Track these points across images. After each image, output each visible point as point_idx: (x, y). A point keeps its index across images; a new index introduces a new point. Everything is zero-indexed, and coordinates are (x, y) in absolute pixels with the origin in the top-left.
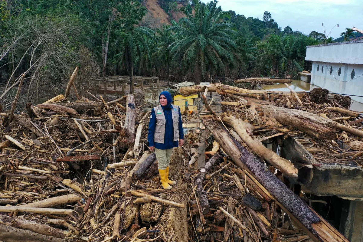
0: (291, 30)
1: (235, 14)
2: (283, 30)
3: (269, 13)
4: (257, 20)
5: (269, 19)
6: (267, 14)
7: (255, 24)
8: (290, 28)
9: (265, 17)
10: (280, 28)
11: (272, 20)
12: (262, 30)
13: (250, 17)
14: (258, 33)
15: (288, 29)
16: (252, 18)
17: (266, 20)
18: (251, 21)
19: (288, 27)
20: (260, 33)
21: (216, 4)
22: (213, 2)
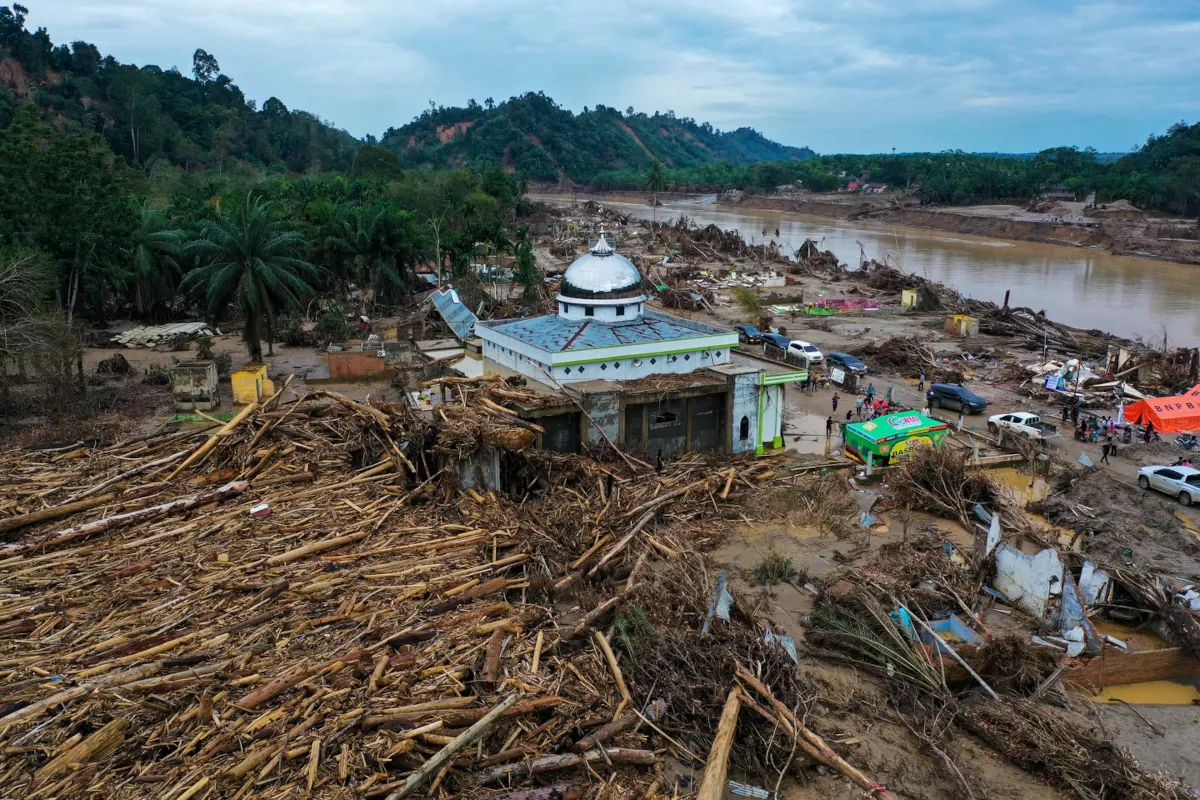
0: (284, 108)
1: (98, 55)
2: (259, 108)
3: (211, 57)
4: (174, 76)
5: (214, 76)
6: (203, 59)
7: (172, 91)
8: (281, 104)
9: (198, 69)
10: (252, 104)
11: (224, 80)
12: (198, 109)
13: (148, 67)
14: (188, 118)
15: (273, 104)
16: (156, 68)
17: (202, 75)
18: (156, 80)
19: (273, 100)
20: (194, 118)
21: (21, 19)
22: (11, 9)
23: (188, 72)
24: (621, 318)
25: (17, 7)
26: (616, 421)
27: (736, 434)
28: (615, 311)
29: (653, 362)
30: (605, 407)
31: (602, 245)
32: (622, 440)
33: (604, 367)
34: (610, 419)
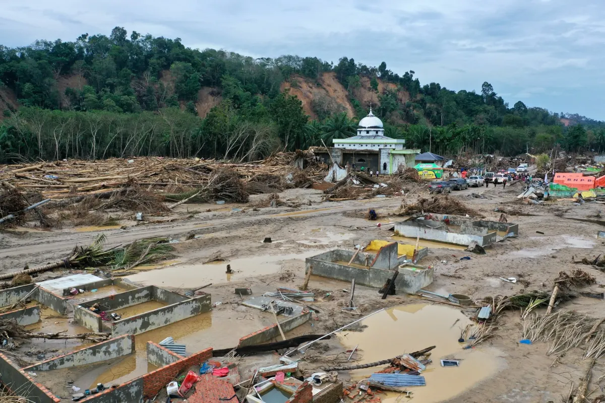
0: (524, 106)
1: (439, 87)
2: (511, 107)
3: (490, 85)
4: (472, 94)
5: (490, 93)
6: (486, 86)
7: (468, 100)
8: (523, 104)
9: (484, 90)
10: (507, 105)
11: (494, 94)
12: (478, 107)
13: (461, 91)
14: (472, 111)
15: (520, 105)
16: (465, 91)
17: (485, 93)
18: (463, 96)
19: (520, 102)
20: (474, 111)
21: (412, 76)
22: (409, 73)
23: (479, 92)
24: (368, 135)
25: (411, 72)
26: (340, 157)
27: (382, 168)
28: (366, 132)
29: (367, 146)
30: (336, 153)
31: (371, 113)
32: (342, 163)
33: (350, 145)
34: (338, 157)
